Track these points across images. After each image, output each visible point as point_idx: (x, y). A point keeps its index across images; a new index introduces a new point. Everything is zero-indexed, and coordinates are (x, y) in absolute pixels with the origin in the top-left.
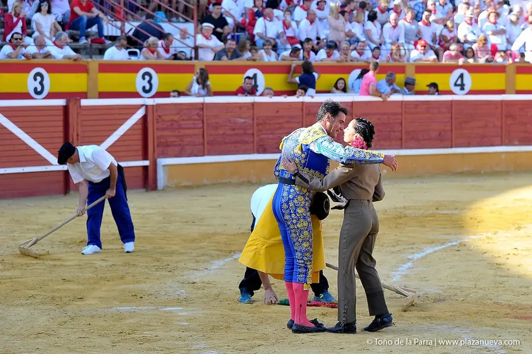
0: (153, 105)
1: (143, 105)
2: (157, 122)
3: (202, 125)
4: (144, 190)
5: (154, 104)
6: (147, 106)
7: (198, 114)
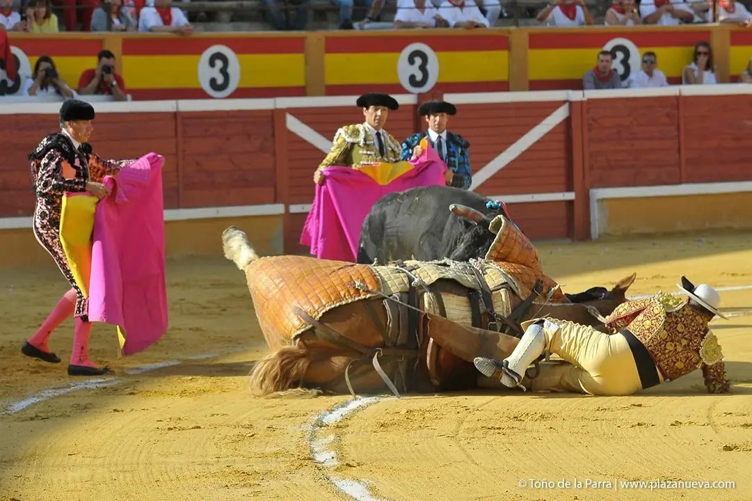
0: (582, 102)
1: (564, 102)
2: (590, 130)
3: (676, 133)
4: (569, 241)
5: (585, 99)
6: (571, 104)
7: (668, 116)
